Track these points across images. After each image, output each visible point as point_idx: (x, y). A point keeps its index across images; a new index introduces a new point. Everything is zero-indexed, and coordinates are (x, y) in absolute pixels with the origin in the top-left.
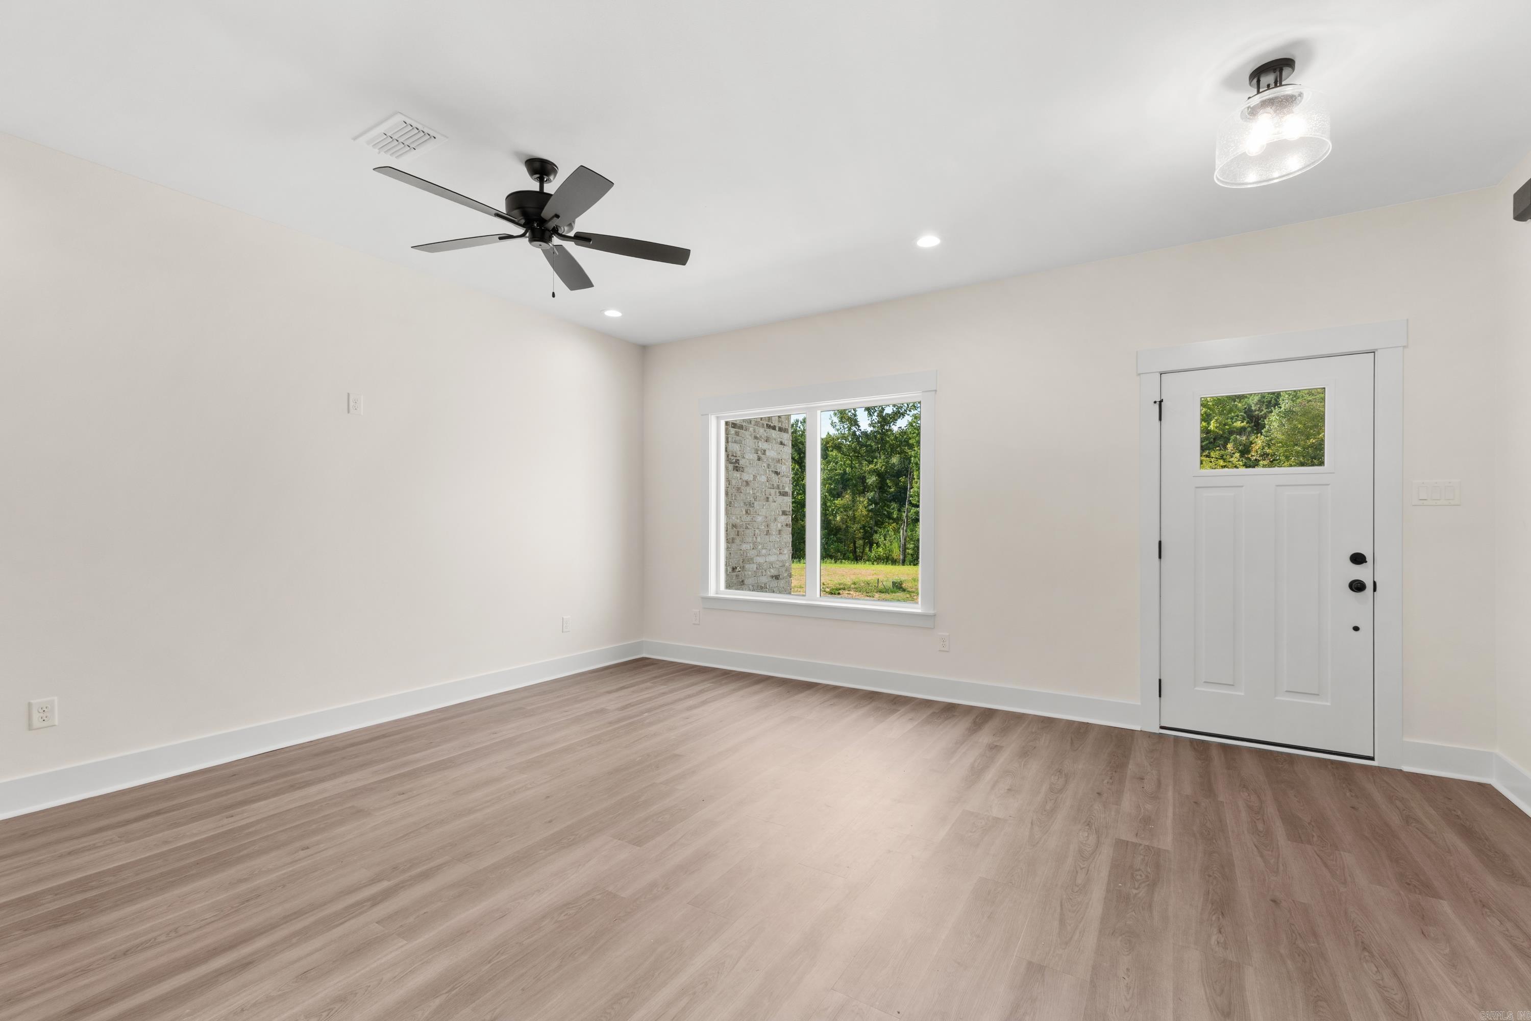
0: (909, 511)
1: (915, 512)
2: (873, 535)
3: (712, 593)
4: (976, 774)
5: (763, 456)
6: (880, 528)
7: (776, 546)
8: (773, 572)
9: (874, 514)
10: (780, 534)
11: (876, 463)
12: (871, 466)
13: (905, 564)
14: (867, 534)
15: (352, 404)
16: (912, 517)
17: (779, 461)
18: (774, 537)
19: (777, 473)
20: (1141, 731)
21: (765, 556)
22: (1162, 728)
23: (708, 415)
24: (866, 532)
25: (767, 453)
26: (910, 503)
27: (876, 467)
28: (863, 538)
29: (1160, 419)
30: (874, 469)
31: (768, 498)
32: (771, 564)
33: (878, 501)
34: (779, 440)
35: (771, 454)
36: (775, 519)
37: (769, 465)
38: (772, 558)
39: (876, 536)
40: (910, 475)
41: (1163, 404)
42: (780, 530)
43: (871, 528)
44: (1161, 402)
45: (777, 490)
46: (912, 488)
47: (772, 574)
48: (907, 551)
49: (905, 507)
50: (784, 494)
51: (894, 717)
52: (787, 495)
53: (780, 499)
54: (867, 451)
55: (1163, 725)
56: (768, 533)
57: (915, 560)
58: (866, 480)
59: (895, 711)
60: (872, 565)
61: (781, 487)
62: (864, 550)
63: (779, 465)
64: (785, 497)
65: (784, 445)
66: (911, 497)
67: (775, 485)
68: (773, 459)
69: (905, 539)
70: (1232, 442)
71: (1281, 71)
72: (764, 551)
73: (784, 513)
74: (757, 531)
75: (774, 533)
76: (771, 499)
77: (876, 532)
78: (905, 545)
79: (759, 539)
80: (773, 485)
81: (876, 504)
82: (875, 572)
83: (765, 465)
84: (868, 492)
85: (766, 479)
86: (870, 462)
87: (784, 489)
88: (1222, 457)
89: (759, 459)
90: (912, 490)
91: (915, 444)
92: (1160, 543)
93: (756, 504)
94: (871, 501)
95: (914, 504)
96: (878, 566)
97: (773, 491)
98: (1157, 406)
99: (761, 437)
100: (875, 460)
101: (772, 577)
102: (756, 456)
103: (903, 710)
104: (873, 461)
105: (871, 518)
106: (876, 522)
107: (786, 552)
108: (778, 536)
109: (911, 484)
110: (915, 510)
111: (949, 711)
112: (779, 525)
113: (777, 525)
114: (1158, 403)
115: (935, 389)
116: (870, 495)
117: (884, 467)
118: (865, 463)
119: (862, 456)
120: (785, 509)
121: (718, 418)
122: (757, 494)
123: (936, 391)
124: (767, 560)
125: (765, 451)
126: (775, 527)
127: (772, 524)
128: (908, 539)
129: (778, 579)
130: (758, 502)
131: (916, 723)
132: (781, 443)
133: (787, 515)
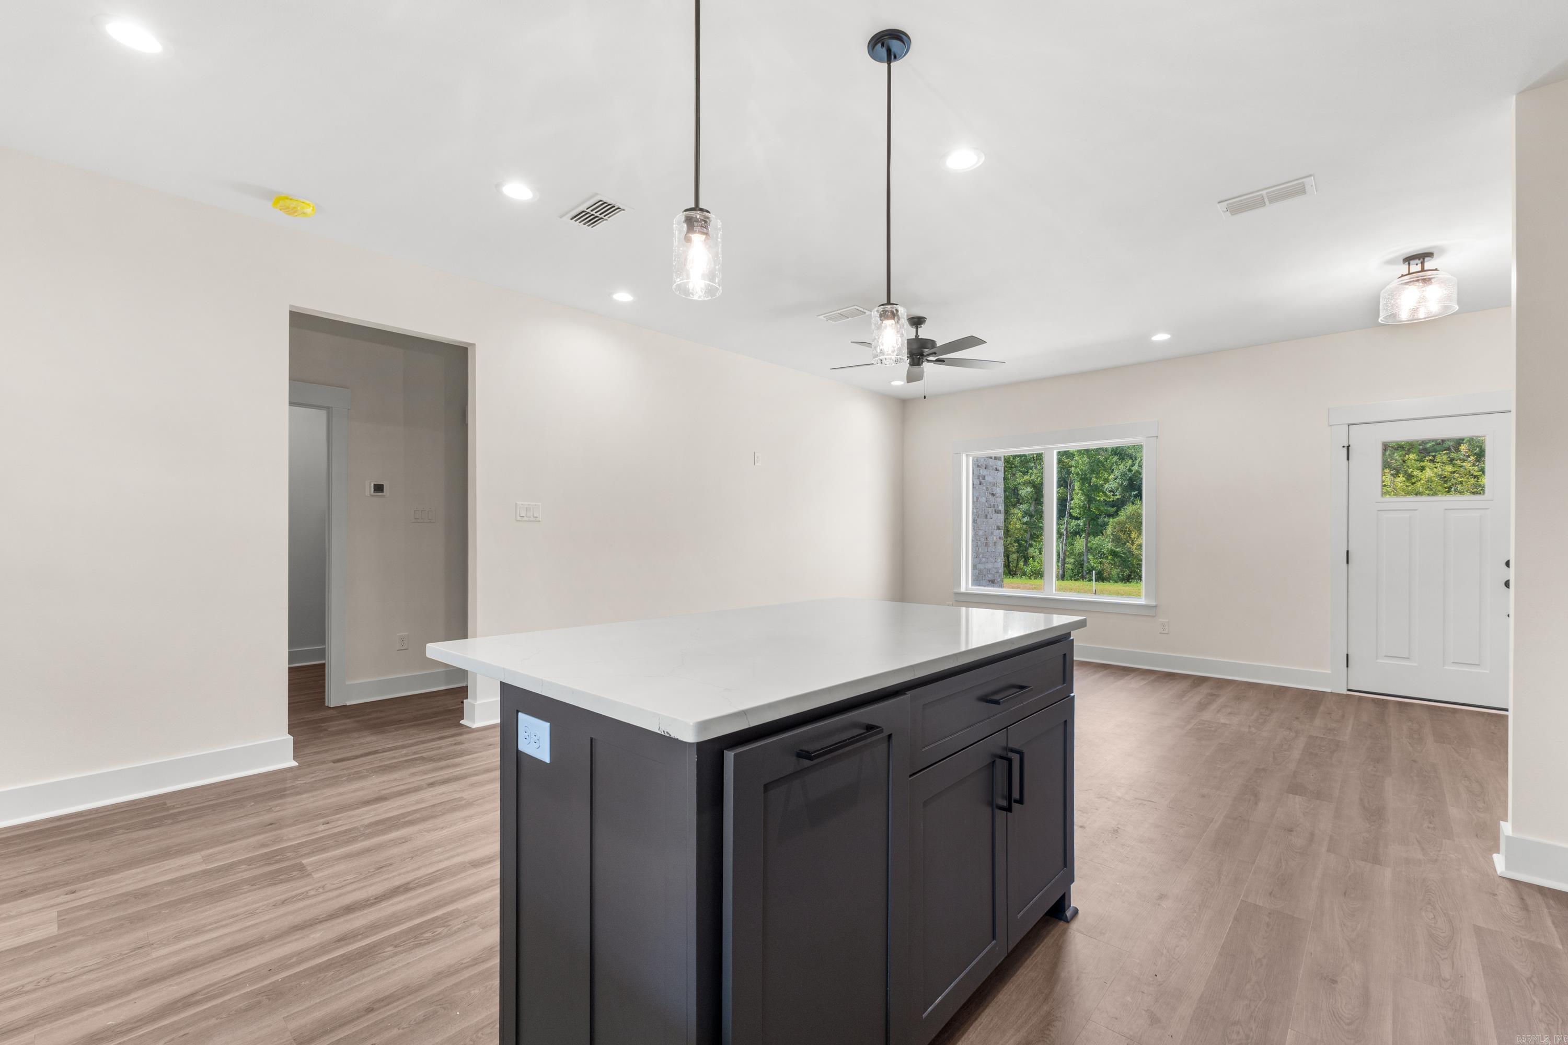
0: (1068, 523)
1: (1075, 525)
2: (1028, 548)
3: (963, 590)
4: (1202, 707)
5: (983, 481)
6: (1035, 541)
7: (992, 555)
8: (990, 577)
9: (1029, 527)
10: (995, 545)
11: (1031, 473)
12: (1026, 477)
13: (1065, 579)
14: (1021, 549)
15: (756, 459)
16: (1070, 530)
17: (994, 484)
18: (991, 548)
19: (993, 495)
20: (1331, 693)
21: (984, 563)
22: (1349, 690)
23: (961, 453)
24: (1020, 545)
25: (986, 478)
26: (1070, 515)
27: (1032, 478)
28: (1018, 552)
29: (1348, 459)
30: (1029, 481)
31: (986, 516)
32: (989, 570)
33: (1033, 513)
34: (995, 467)
35: (988, 479)
36: (992, 533)
37: (987, 488)
38: (990, 566)
39: (1031, 550)
40: (1070, 486)
41: (1350, 448)
42: (995, 542)
43: (1026, 542)
44: (1348, 447)
45: (993, 509)
46: (1072, 499)
47: (989, 579)
48: (1066, 565)
49: (1064, 520)
50: (998, 512)
51: (1128, 678)
52: (1001, 513)
53: (995, 516)
54: (1021, 461)
55: (1349, 688)
56: (986, 545)
57: (1075, 575)
58: (1018, 491)
59: (1127, 675)
60: (1029, 580)
61: (996, 507)
62: (1017, 565)
63: (994, 488)
64: (999, 515)
65: (998, 471)
66: (1071, 509)
67: (992, 504)
68: (990, 483)
69: (1064, 553)
70: (1466, 443)
71: (1424, 259)
72: (984, 559)
73: (998, 528)
74: (979, 543)
75: (991, 545)
76: (989, 516)
77: (1031, 545)
78: (1064, 559)
79: (980, 550)
80: (990, 504)
81: (1031, 516)
82: (1034, 586)
83: (984, 488)
84: (1021, 504)
85: (985, 499)
86: (1025, 473)
87: (998, 508)
88: (1451, 461)
89: (980, 484)
90: (1072, 502)
91: (1075, 453)
92: (1348, 552)
93: (978, 521)
94: (1026, 513)
95: (1074, 516)
96: (1035, 581)
97: (990, 510)
98: (1345, 449)
99: (982, 465)
100: (1030, 471)
101: (989, 581)
102: (978, 481)
103: (1133, 675)
104: (1027, 472)
105: (1026, 531)
106: (1031, 535)
107: (999, 561)
108: (994, 547)
109: (1071, 495)
110: (1076, 522)
111: (1171, 677)
112: (995, 538)
113: (993, 538)
114: (1346, 448)
115: (1157, 435)
116: (1024, 507)
117: (1039, 478)
118: (1018, 474)
119: (1016, 467)
120: (999, 524)
121: (967, 455)
122: (979, 513)
123: (1157, 437)
124: (986, 567)
125: (984, 476)
126: (991, 540)
127: (990, 537)
128: (1068, 553)
129: (993, 583)
130: (980, 519)
131: (1148, 681)
132: (996, 469)
133: (1000, 529)
